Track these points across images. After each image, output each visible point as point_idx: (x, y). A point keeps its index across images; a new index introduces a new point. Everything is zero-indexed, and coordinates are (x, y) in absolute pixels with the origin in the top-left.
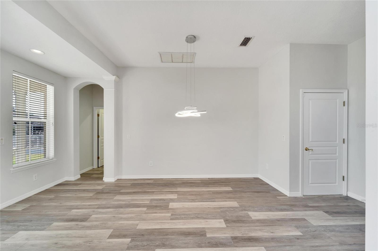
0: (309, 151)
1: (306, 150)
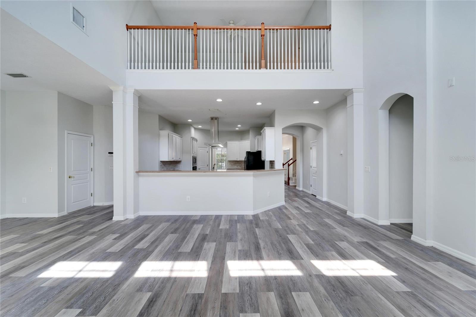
0: (72, 179)
1: (70, 178)
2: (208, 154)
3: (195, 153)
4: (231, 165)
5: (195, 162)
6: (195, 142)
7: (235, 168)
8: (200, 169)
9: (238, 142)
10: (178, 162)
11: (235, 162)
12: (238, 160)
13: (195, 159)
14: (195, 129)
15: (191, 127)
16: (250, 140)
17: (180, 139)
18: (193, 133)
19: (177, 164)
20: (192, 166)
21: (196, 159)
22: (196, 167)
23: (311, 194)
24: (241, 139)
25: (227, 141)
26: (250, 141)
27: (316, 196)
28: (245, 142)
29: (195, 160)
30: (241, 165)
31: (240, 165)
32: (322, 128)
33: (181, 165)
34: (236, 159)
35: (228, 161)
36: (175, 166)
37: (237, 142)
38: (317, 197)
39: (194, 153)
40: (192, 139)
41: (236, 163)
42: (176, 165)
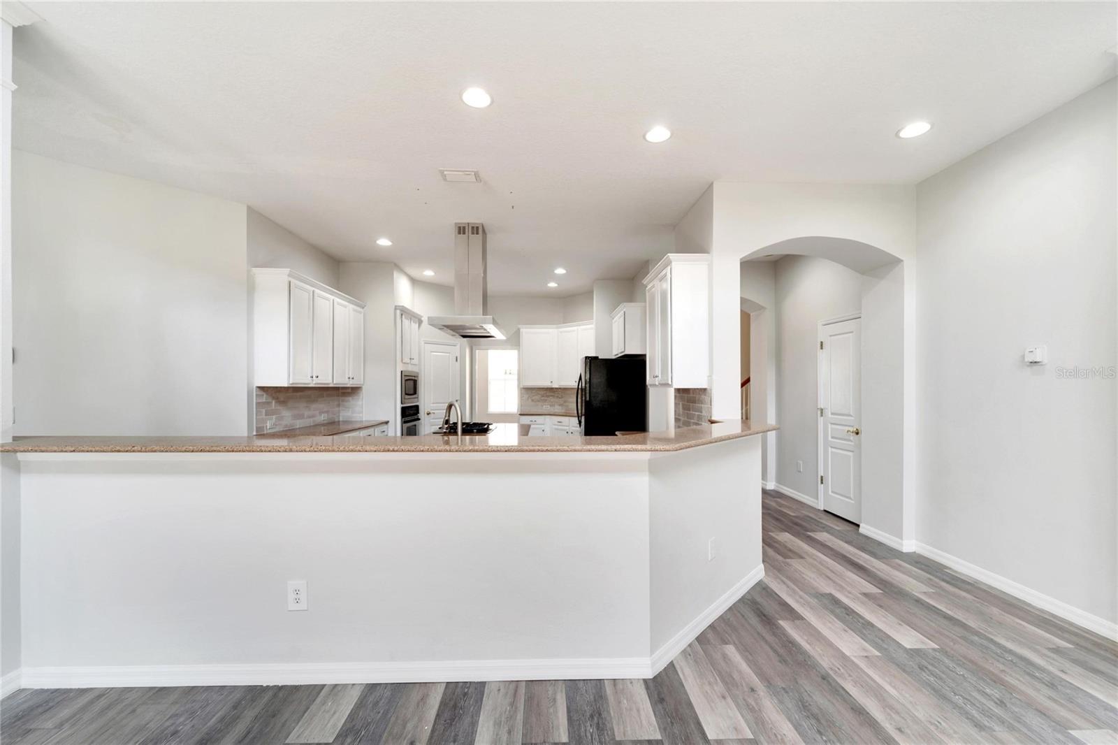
2: (458, 364)
3: (413, 362)
4: (533, 400)
5: (412, 392)
6: (410, 327)
7: (546, 412)
8: (432, 415)
9: (556, 330)
10: (350, 391)
11: (542, 392)
12: (555, 385)
13: (412, 383)
14: (414, 281)
15: (396, 274)
16: (594, 320)
17: (354, 310)
18: (404, 292)
19: (347, 399)
20: (399, 406)
21: (415, 382)
22: (417, 407)
23: (822, 509)
24: (565, 320)
25: (520, 326)
26: (593, 326)
27: (858, 526)
28: (575, 328)
29: (411, 385)
30: (565, 402)
31: (561, 401)
32: (902, 261)
33: (360, 403)
34: (547, 384)
35: (524, 388)
36: (339, 405)
37: (551, 330)
38: (864, 529)
39: (406, 360)
40: (398, 312)
41: (548, 396)
42: (343, 401)
